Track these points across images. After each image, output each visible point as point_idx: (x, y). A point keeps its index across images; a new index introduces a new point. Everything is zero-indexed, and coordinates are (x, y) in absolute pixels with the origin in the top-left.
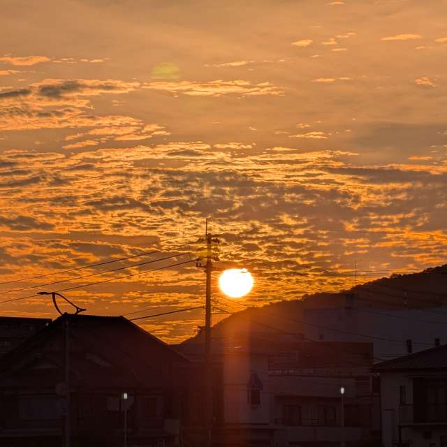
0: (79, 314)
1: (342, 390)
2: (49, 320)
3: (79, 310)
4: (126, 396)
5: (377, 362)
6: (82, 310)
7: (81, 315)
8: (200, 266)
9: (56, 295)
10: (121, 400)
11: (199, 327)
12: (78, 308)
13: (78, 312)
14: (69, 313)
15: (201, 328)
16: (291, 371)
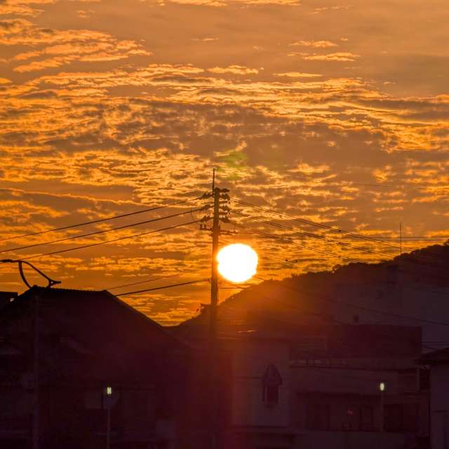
0: (52, 287)
1: (382, 387)
2: (14, 295)
3: (52, 282)
4: (109, 391)
5: (428, 352)
6: (55, 283)
7: (53, 289)
8: (205, 229)
9: (23, 264)
10: (104, 395)
11: (202, 305)
12: (50, 280)
13: (50, 285)
14: (39, 286)
15: (205, 306)
16: (318, 362)
